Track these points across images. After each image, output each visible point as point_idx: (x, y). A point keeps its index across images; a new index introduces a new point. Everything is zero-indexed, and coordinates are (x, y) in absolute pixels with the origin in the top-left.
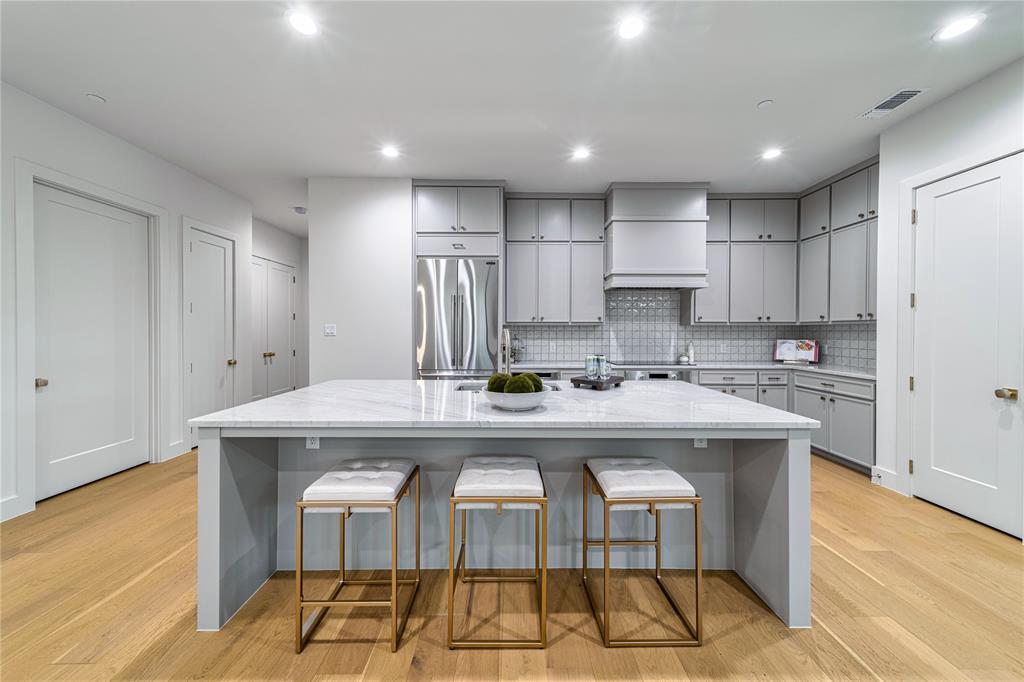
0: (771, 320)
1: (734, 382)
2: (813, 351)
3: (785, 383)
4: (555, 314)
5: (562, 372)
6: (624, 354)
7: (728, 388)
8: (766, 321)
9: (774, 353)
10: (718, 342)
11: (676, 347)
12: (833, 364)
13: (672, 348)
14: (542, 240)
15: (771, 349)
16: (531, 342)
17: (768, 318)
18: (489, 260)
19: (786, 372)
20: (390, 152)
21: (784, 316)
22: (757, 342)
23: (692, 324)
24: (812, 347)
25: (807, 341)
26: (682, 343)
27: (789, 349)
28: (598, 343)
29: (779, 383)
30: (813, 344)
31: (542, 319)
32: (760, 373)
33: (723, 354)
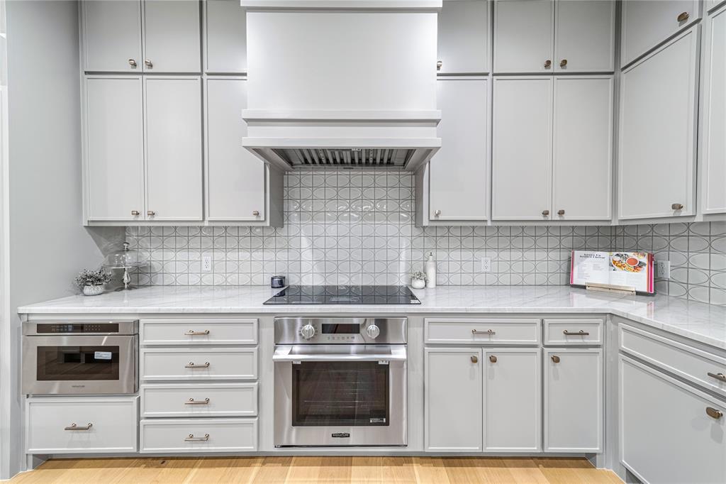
0: (566, 217)
1: (494, 340)
2: (644, 273)
3: (598, 341)
6: (324, 274)
7: (479, 353)
8: (557, 218)
9: (569, 273)
10: (477, 253)
11: (410, 262)
12: (687, 300)
13: (403, 264)
14: (150, 71)
15: (564, 267)
17: (561, 213)
19: (601, 321)
21: (593, 210)
22: (541, 255)
23: (426, 223)
24: (641, 265)
25: (631, 255)
26: (420, 255)
27: (596, 267)
28: (282, 255)
29: (587, 341)
30: (645, 260)
32: (547, 321)
33: (486, 273)
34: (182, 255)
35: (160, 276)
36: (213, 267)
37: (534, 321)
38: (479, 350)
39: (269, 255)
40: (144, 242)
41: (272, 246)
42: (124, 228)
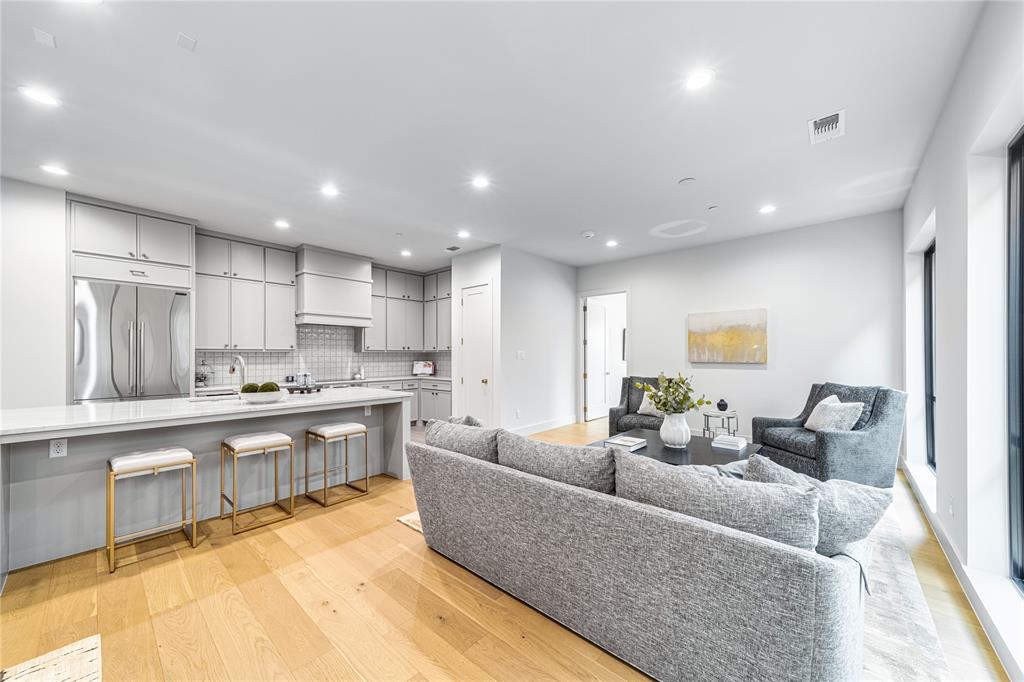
0: (410, 349)
2: (431, 368)
4: (249, 343)
8: (407, 349)
9: (412, 370)
10: (380, 364)
11: (352, 368)
12: (440, 375)
13: (349, 369)
15: (411, 367)
16: (220, 368)
18: (179, 291)
19: (418, 381)
21: (416, 347)
22: (403, 364)
23: (363, 351)
24: (431, 365)
25: (428, 362)
26: (356, 365)
27: (420, 367)
31: (236, 346)
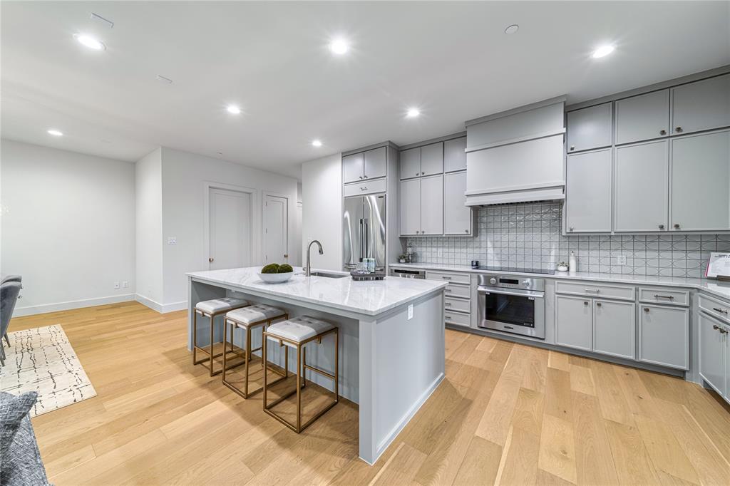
1: (600, 295)
3: (685, 303)
4: (433, 229)
5: (427, 271)
6: (501, 261)
7: (591, 301)
8: (674, 229)
10: (614, 253)
14: (424, 175)
16: (424, 249)
17: (677, 226)
18: (380, 195)
20: (317, 143)
28: (476, 251)
29: (674, 303)
31: (423, 232)
32: (640, 289)
33: (622, 266)
34: (429, 249)
35: (420, 258)
36: (443, 255)
37: (630, 287)
38: (591, 299)
39: (470, 250)
40: (414, 244)
41: (471, 246)
42: (407, 238)
